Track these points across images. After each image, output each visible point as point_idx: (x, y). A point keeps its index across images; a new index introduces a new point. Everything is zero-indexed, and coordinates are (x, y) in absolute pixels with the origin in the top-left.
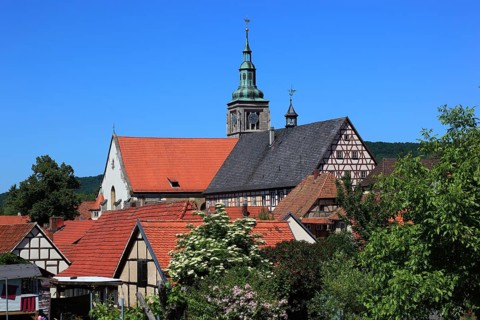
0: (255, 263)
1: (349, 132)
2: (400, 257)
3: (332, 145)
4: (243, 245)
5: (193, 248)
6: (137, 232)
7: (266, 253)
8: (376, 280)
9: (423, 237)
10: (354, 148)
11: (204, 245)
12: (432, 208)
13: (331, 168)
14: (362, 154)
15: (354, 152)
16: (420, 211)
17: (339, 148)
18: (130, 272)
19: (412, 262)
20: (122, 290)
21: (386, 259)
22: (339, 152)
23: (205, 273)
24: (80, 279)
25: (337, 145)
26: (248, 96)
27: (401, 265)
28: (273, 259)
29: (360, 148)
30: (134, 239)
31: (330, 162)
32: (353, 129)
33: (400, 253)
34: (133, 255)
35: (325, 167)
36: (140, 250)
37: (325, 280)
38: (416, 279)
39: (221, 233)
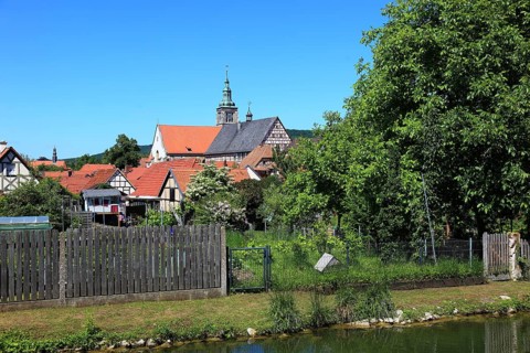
0: (230, 190)
1: (278, 124)
2: (302, 187)
3: (269, 131)
4: (224, 181)
5: (198, 182)
6: (169, 173)
7: (234, 185)
8: (289, 199)
9: (313, 177)
10: (281, 132)
11: (204, 181)
12: (318, 163)
13: (269, 142)
14: (285, 135)
15: (281, 135)
16: (311, 164)
17: (273, 132)
18: (166, 194)
19: (307, 190)
20: (162, 203)
21: (295, 188)
22: (273, 134)
23: (205, 195)
24: (141, 197)
26: (227, 105)
27: (302, 191)
28: (239, 188)
29: (284, 132)
30: (168, 177)
31: (268, 139)
32: (280, 123)
33: (302, 185)
34: (167, 185)
35: (266, 142)
36: (171, 183)
37: (265, 198)
38: (310, 198)
39: (213, 175)
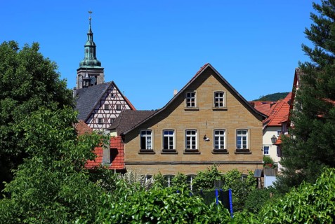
1: (114, 92)
3: (101, 100)
10: (118, 103)
13: (100, 116)
14: (124, 106)
15: (118, 106)
17: (106, 102)
22: (107, 106)
25: (105, 100)
26: (89, 65)
29: (122, 102)
31: (99, 112)
32: (118, 89)
35: (96, 116)
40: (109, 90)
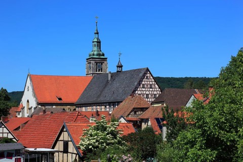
0: (119, 143)
1: (148, 75)
2: (192, 143)
3: (140, 81)
4: (114, 134)
5: (91, 135)
6: (63, 127)
7: (124, 138)
8: (182, 153)
9: (203, 135)
10: (151, 83)
11: (96, 134)
12: (207, 123)
13: (139, 92)
14: (155, 86)
15: (151, 85)
16: (201, 124)
17: (143, 83)
19: (198, 146)
21: (186, 144)
22: (143, 85)
23: (97, 147)
25: (142, 81)
26: (97, 55)
27: (192, 147)
28: (127, 141)
29: (153, 83)
30: (62, 131)
31: (139, 89)
32: (150, 73)
33: (192, 141)
34: (61, 138)
35: (136, 92)
36: (65, 136)
37: (158, 152)
39: (104, 129)
40: (145, 74)
